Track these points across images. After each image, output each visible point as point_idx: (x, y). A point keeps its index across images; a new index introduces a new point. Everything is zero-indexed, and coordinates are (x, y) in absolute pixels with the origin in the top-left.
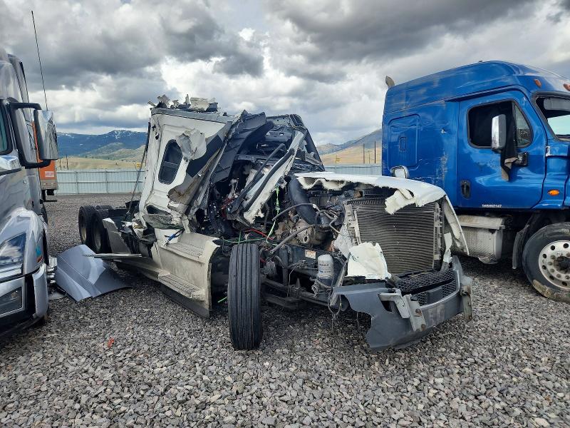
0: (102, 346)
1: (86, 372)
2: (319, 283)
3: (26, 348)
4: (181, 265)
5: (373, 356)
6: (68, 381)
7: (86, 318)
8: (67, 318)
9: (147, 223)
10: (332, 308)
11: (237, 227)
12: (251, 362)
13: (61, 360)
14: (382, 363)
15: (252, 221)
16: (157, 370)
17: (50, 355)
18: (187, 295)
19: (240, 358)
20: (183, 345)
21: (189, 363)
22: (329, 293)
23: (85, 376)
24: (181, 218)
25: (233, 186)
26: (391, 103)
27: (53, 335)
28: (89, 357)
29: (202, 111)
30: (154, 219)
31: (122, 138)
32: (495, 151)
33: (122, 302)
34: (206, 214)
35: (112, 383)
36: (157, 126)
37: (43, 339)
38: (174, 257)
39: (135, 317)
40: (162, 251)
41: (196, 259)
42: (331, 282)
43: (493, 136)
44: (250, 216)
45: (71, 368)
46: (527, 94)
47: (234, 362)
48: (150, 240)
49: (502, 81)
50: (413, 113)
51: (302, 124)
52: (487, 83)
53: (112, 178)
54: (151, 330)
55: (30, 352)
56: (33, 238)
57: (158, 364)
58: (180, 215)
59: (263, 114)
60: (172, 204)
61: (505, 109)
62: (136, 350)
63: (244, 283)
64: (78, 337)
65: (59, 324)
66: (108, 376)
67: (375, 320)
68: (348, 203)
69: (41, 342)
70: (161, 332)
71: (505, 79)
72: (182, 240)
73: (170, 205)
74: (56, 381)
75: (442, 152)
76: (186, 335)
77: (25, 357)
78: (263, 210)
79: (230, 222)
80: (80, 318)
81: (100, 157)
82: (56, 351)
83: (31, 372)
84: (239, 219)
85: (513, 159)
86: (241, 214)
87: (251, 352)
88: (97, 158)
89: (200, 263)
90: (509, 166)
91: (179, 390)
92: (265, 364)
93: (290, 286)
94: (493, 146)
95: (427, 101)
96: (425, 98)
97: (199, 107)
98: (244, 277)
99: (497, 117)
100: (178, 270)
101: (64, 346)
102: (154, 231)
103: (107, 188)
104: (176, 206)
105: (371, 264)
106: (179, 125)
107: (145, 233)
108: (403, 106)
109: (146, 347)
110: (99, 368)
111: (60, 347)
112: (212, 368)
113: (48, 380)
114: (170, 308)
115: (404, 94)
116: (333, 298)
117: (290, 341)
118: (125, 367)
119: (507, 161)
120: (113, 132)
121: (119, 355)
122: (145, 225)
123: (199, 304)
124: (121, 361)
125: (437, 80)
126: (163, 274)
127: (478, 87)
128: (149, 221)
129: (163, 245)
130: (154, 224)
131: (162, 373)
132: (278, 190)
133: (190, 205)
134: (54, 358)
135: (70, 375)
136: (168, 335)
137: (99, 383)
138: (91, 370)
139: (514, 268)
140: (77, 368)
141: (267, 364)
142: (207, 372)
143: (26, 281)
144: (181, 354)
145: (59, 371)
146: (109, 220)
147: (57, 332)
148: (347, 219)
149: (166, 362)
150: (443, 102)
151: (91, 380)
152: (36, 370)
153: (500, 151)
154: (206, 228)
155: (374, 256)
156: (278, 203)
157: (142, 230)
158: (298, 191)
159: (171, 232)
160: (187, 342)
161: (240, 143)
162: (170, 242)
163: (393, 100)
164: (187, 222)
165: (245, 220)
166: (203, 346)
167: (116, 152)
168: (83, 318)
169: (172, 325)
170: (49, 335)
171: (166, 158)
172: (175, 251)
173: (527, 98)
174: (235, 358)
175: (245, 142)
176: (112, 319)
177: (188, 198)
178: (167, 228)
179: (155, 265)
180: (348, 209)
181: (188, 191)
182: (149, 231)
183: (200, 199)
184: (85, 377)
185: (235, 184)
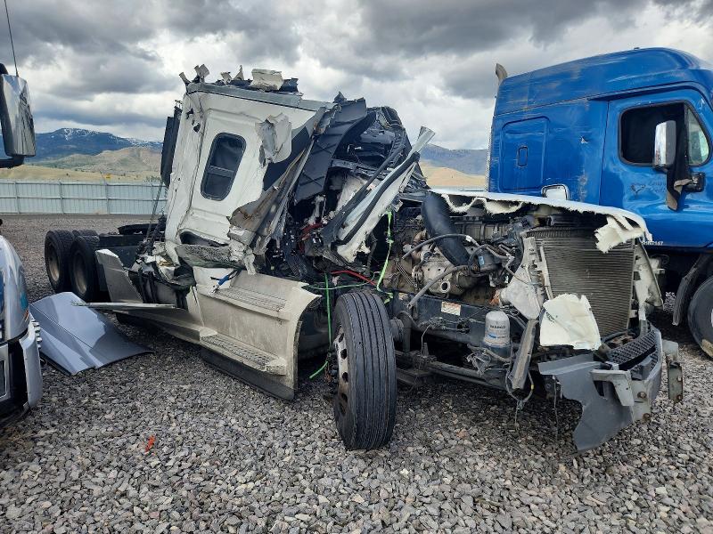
0: (137, 448)
1: (124, 495)
2: (492, 353)
3: (8, 456)
4: (241, 323)
5: (551, 454)
6: (97, 513)
7: (94, 401)
8: (63, 402)
9: (180, 259)
10: (517, 392)
11: (320, 266)
12: (380, 470)
13: (75, 475)
14: (569, 465)
15: (351, 259)
16: (241, 488)
17: (53, 468)
18: (257, 367)
19: (362, 464)
20: (264, 443)
21: (286, 474)
22: (508, 370)
23: (126, 503)
24: (245, 252)
25: (318, 207)
26: (506, 100)
27: (49, 432)
28: (121, 468)
29: (271, 90)
30: (192, 252)
31: (74, 140)
32: (659, 170)
33: (143, 374)
34: (278, 247)
35: (175, 514)
36: (196, 111)
37: (33, 439)
38: (229, 310)
39: (172, 399)
40: (205, 299)
41: (274, 314)
42: (510, 352)
43: (656, 149)
44: (348, 252)
45: (97, 490)
46: (706, 95)
47: (356, 470)
48: (183, 283)
49: (673, 75)
50: (539, 114)
51: (399, 122)
52: (650, 77)
53: (69, 192)
54: (205, 420)
55: (17, 462)
56: (13, 279)
57: (239, 478)
58: (244, 248)
59: (362, 101)
60: (235, 231)
61: (675, 113)
62: (194, 455)
63: (375, 354)
64: (90, 433)
65: (52, 412)
66: (166, 501)
67: (587, 410)
68: (529, 235)
69: (31, 443)
70: (222, 423)
71: (677, 72)
72: (237, 284)
73: (232, 232)
74: (77, 514)
75: (581, 168)
76: (264, 427)
77: (11, 471)
78: (368, 242)
79: (309, 259)
80: (84, 401)
81: (43, 164)
82: (62, 459)
83: (29, 500)
84: (326, 255)
85: (685, 182)
86: (334, 248)
87: (371, 452)
88: (38, 165)
89: (279, 320)
90: (679, 190)
91: (289, 523)
92: (402, 472)
93: (413, 353)
94: (656, 162)
95: (560, 99)
96: (559, 94)
97: (270, 83)
98: (374, 345)
99: (664, 124)
100: (233, 328)
101: (72, 451)
102: (191, 271)
103: (62, 206)
104: (241, 233)
105: (577, 328)
106: (235, 110)
107: (176, 273)
108: (524, 104)
109: (209, 450)
110: (145, 489)
111: (67, 452)
112: (326, 481)
113: (62, 513)
114: (221, 383)
115: (527, 89)
116: (516, 376)
117: (420, 434)
118: (186, 485)
119: (677, 183)
120: (61, 131)
121: (170, 463)
122: (177, 261)
123: (275, 379)
124: (177, 475)
125: (577, 70)
126: (206, 333)
127: (637, 81)
128: (184, 255)
129: (209, 291)
130: (191, 259)
131: (249, 493)
132: (390, 215)
133: (258, 233)
134: (63, 473)
135: (99, 503)
136: (235, 427)
137: (154, 515)
138: (132, 492)
139: (675, 324)
140: (106, 489)
141: (405, 472)
142: (321, 489)
143: (10, 351)
144: (267, 458)
145: (77, 496)
146: (106, 252)
147: (53, 426)
148: (528, 258)
149: (250, 473)
150: (585, 100)
151: (137, 510)
152: (37, 496)
153: (666, 170)
154: (277, 268)
155: (581, 315)
156: (389, 233)
157: (173, 269)
158: (439, 216)
159: (222, 273)
160: (270, 438)
161: (337, 141)
162: (221, 287)
163: (510, 96)
164: (252, 258)
165: (339, 257)
166: (296, 445)
167: (65, 159)
168: (89, 402)
169: (235, 411)
170: (42, 433)
171: (213, 161)
172: (230, 300)
173: (707, 101)
174: (354, 464)
175: (343, 139)
176: (138, 404)
177: (257, 221)
178: (214, 267)
179: (193, 320)
180: (529, 244)
181: (257, 211)
182: (184, 270)
183: (274, 224)
184: (125, 506)
185: (321, 203)
